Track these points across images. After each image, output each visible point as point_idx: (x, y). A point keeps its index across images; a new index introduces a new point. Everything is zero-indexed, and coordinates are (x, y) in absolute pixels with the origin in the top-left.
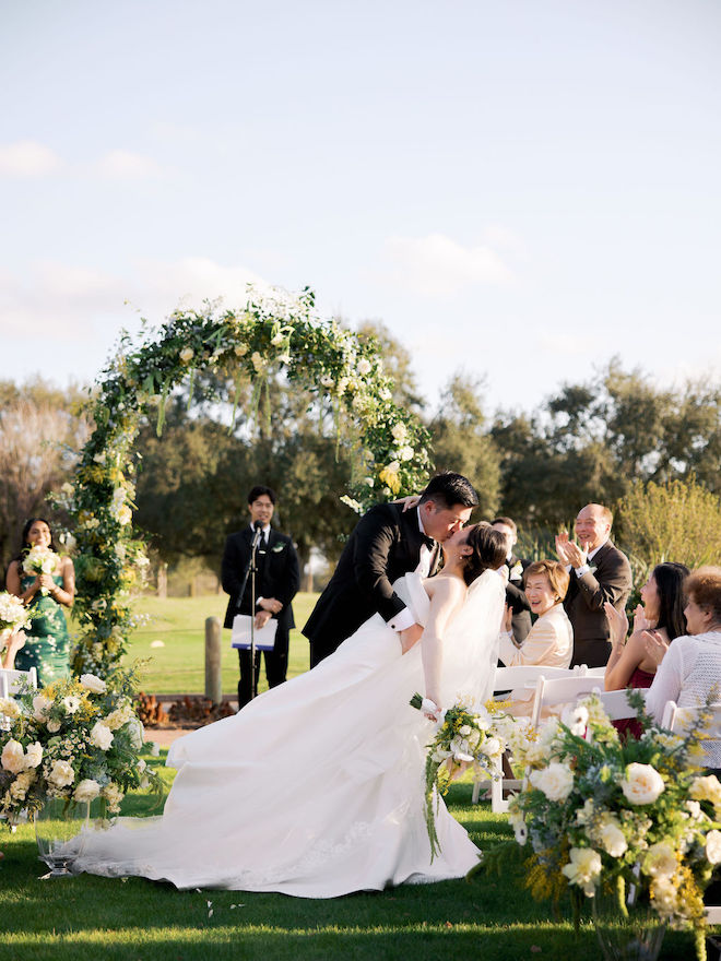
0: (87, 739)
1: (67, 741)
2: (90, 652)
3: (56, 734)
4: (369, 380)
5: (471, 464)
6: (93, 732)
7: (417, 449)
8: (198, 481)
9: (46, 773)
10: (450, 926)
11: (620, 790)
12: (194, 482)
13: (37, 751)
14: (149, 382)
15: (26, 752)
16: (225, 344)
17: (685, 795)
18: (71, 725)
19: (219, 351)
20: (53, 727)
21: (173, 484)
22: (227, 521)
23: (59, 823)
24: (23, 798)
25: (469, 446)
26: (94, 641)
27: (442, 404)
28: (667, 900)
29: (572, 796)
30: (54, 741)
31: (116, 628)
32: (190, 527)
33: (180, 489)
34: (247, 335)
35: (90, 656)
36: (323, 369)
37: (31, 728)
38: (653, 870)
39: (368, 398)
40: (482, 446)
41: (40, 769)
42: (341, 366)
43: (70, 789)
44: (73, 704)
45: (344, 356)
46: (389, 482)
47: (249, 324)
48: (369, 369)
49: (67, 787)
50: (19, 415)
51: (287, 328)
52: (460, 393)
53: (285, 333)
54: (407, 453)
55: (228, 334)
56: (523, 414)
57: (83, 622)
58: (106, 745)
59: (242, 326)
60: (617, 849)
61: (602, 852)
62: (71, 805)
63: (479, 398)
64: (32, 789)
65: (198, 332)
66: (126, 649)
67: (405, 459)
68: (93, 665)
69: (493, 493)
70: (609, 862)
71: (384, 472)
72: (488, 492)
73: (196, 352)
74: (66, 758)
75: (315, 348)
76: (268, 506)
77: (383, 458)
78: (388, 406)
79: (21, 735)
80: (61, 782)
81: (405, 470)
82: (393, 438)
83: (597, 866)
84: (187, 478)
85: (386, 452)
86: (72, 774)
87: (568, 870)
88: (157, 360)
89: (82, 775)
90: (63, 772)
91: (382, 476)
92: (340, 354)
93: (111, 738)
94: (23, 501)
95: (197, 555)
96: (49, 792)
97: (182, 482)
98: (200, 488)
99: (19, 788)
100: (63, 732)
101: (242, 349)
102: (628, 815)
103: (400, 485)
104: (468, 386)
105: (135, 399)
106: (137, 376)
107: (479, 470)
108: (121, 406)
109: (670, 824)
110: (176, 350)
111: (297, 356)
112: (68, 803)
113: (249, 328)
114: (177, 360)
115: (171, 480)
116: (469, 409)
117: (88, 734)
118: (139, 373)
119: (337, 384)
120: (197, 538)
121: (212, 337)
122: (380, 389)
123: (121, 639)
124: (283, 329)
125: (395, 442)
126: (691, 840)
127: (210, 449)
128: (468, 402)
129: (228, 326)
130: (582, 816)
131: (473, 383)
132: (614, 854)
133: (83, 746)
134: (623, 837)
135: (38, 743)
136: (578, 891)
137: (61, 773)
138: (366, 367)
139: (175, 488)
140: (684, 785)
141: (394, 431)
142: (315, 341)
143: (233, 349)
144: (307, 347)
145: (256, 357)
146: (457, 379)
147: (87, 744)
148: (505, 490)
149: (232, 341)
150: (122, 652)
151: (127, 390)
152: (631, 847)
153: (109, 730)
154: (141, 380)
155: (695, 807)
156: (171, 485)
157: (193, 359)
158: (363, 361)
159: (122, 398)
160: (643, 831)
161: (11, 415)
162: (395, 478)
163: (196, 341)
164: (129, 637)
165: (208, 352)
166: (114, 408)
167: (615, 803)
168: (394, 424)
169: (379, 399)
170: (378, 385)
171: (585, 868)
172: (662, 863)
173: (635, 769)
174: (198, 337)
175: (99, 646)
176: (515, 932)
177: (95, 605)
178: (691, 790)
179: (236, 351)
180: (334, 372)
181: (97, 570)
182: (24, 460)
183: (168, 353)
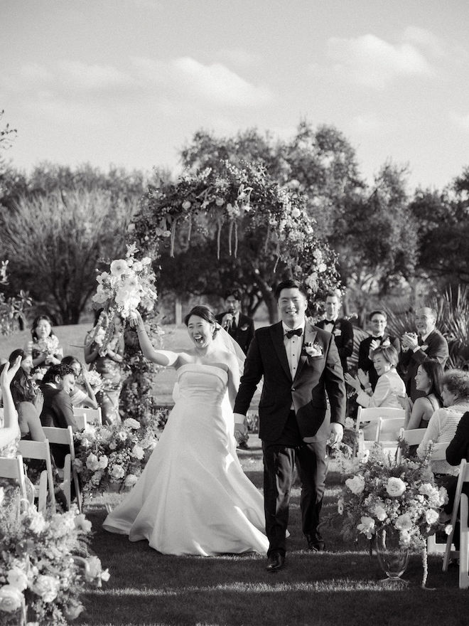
0: (131, 454)
1: (120, 455)
2: (131, 389)
3: (114, 451)
4: (299, 221)
5: (397, 231)
6: (133, 450)
7: (328, 264)
8: (202, 245)
9: (109, 471)
10: (314, 552)
11: (385, 489)
12: (199, 245)
13: (105, 460)
14: (163, 223)
15: (99, 460)
16: (210, 199)
17: (417, 492)
18: (121, 446)
19: (206, 203)
20: (113, 446)
21: (184, 247)
22: (223, 270)
23: (116, 494)
24: (98, 484)
25: (395, 218)
26: (132, 382)
27: (376, 186)
28: (405, 541)
29: (364, 491)
30: (114, 454)
31: (146, 374)
32: (197, 277)
33: (189, 251)
34: (223, 193)
35: (131, 391)
36: (271, 215)
37: (101, 447)
38: (400, 527)
39: (298, 233)
40: (404, 217)
41: (106, 469)
42: (282, 212)
43: (122, 479)
44: (123, 436)
45: (284, 206)
46: (311, 285)
47: (225, 186)
48: (299, 214)
49: (121, 479)
50: (76, 194)
51: (248, 189)
52: (389, 178)
53: (247, 192)
54: (323, 268)
55: (212, 192)
56: (436, 192)
57: (126, 369)
58: (140, 457)
59: (220, 187)
60: (382, 517)
61: (375, 518)
62: (123, 487)
63: (403, 182)
64: (103, 479)
65: (193, 191)
66: (152, 386)
67: (321, 271)
68: (133, 397)
69: (413, 252)
70: (378, 523)
71: (308, 280)
72: (409, 252)
73: (192, 203)
74: (120, 464)
75: (266, 200)
76: (234, 302)
77: (308, 271)
78: (311, 238)
79: (96, 451)
80: (117, 476)
81: (321, 278)
82: (314, 258)
83: (372, 524)
84: (194, 243)
85: (309, 267)
86: (123, 472)
87: (360, 527)
88: (168, 209)
89: (128, 473)
90: (119, 471)
91: (307, 282)
92: (282, 204)
93: (143, 453)
94: (79, 256)
95: (201, 294)
96: (112, 481)
97: (190, 246)
98: (203, 250)
99: (96, 479)
100: (118, 449)
101: (220, 202)
102: (389, 501)
103: (318, 287)
104: (395, 172)
105: (155, 233)
106: (156, 219)
107: (403, 235)
108: (147, 238)
109: (409, 505)
110: (180, 202)
111: (255, 206)
112: (121, 487)
113: (224, 189)
114: (180, 208)
115: (182, 244)
116: (395, 190)
117: (131, 451)
118: (157, 216)
119: (279, 224)
120: (201, 284)
121: (202, 194)
122: (306, 227)
123: (148, 381)
124: (245, 190)
125: (315, 261)
126: (420, 512)
127: (209, 222)
128: (394, 185)
129: (212, 187)
130: (367, 501)
131: (399, 171)
132: (381, 520)
133: (129, 457)
134: (385, 511)
135: (105, 456)
136: (364, 536)
137: (117, 471)
138: (297, 213)
139: (186, 249)
140: (416, 487)
141: (314, 254)
142: (266, 196)
143: (215, 201)
144: (260, 200)
145: (229, 206)
146: (387, 168)
147: (131, 457)
148: (422, 249)
149: (214, 196)
150: (149, 388)
151: (151, 227)
152: (389, 516)
153: (142, 448)
154: (158, 222)
155: (421, 498)
156: (182, 247)
157: (190, 208)
158: (296, 210)
159: (147, 233)
160: (396, 509)
161: (70, 194)
162: (315, 283)
163: (192, 196)
164: (153, 379)
165: (199, 203)
166: (142, 239)
167: (383, 495)
168: (314, 249)
169: (305, 233)
170: (306, 224)
171: (367, 526)
172: (404, 524)
173: (393, 479)
174: (193, 194)
175: (135, 385)
176: (346, 555)
177: (133, 360)
178: (419, 490)
179: (217, 203)
180: (278, 216)
181: (133, 339)
182: (79, 226)
183: (174, 204)
